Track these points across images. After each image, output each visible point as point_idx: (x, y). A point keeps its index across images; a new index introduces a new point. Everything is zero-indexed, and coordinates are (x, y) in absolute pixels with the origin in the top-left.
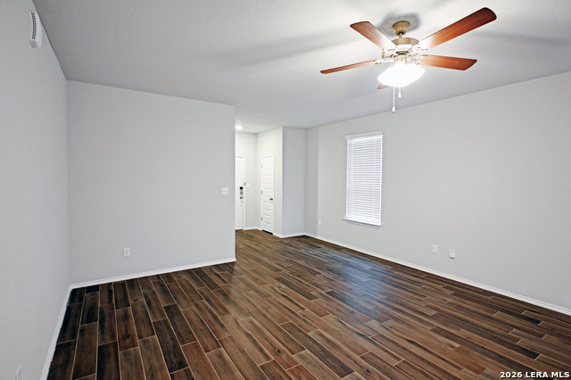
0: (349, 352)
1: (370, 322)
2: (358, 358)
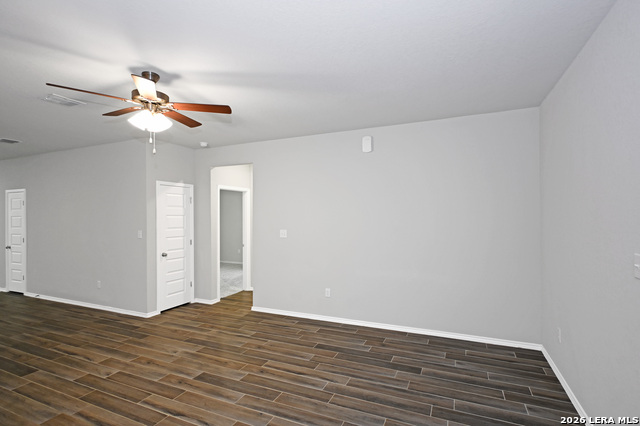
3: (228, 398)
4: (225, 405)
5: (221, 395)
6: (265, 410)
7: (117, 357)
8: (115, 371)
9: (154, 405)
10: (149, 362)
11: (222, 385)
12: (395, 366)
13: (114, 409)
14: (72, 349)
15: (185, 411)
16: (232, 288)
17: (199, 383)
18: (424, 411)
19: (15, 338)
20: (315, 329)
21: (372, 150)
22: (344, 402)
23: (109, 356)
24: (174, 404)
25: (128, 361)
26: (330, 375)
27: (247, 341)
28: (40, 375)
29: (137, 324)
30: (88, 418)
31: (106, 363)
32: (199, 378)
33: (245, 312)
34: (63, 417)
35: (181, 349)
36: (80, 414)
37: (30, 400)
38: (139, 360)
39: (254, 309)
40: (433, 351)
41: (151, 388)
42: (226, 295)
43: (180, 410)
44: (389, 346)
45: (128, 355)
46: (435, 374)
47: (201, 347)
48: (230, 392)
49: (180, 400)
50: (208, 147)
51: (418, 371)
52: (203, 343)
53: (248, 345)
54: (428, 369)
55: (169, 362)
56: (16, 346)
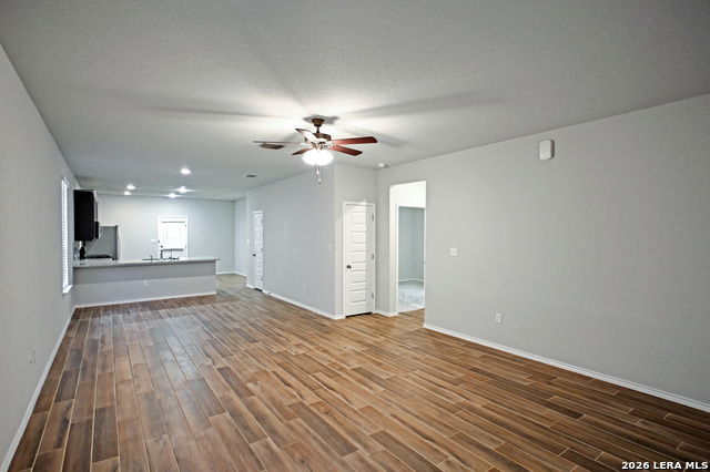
0: (349, 378)
1: (314, 401)
2: (344, 375)
3: (371, 388)
4: (366, 393)
5: (366, 385)
6: (396, 404)
7: (306, 344)
8: (301, 352)
9: (318, 380)
10: (325, 351)
11: (370, 378)
12: (549, 405)
13: (293, 375)
14: (280, 332)
15: (337, 388)
16: (414, 305)
17: (354, 373)
18: (556, 450)
19: (252, 320)
20: (477, 354)
21: (553, 155)
22: (469, 417)
23: (301, 342)
24: (331, 382)
25: (311, 347)
26: (469, 395)
27: (405, 351)
28: (259, 344)
29: (326, 323)
30: (277, 376)
31: (298, 345)
32: (355, 370)
33: (417, 327)
34: (265, 371)
35: (350, 347)
36: (274, 372)
37: (251, 358)
38: (319, 348)
39: (425, 326)
40: (614, 403)
41: (320, 368)
42: (405, 310)
43: (333, 386)
44: (557, 386)
45: (312, 343)
46: (597, 424)
47: (366, 348)
48: (374, 385)
49: (336, 381)
50: (386, 166)
51: (577, 416)
52: (369, 346)
53: (404, 354)
54: (590, 417)
55: (338, 354)
56: (251, 325)
